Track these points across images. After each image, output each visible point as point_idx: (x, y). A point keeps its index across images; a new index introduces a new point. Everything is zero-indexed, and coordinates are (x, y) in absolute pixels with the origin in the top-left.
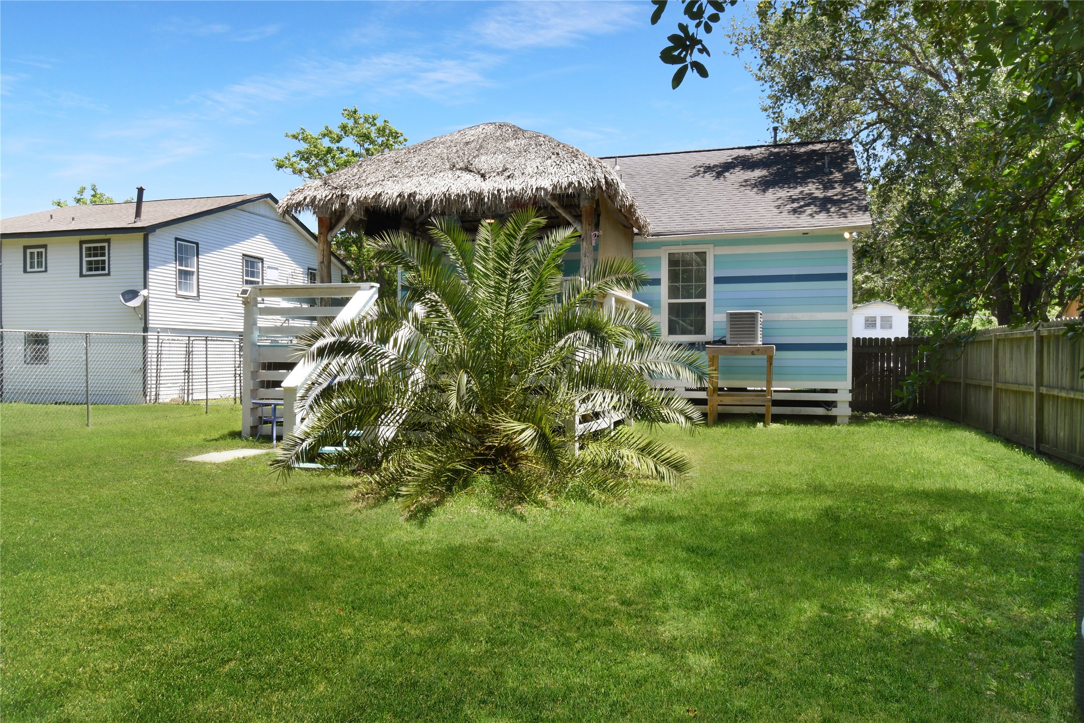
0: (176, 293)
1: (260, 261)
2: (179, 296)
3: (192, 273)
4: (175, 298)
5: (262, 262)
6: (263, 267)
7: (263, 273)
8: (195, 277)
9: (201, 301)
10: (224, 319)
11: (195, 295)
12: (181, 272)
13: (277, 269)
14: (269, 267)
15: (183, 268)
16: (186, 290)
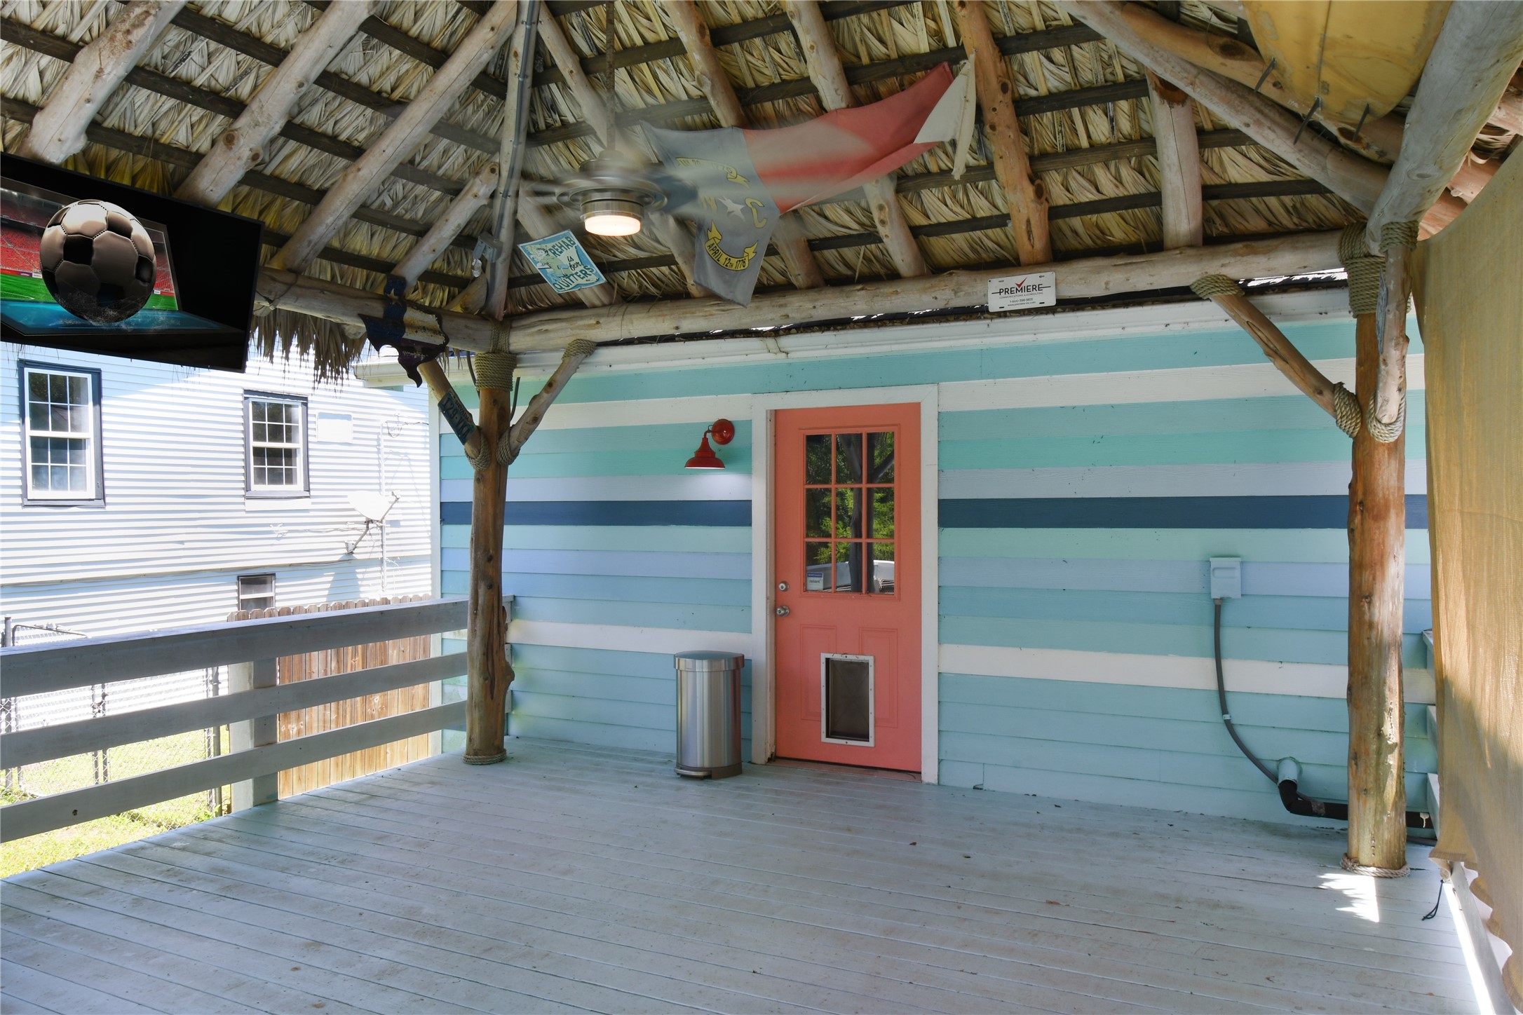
0: (24, 495)
1: (299, 403)
2: (35, 503)
3: (77, 444)
4: (19, 509)
5: (306, 404)
6: (306, 415)
7: (306, 429)
8: (90, 452)
9: (108, 508)
10: (187, 545)
11: (91, 492)
12: (38, 444)
13: (348, 417)
14: (323, 416)
15: (50, 433)
16: (60, 485)
